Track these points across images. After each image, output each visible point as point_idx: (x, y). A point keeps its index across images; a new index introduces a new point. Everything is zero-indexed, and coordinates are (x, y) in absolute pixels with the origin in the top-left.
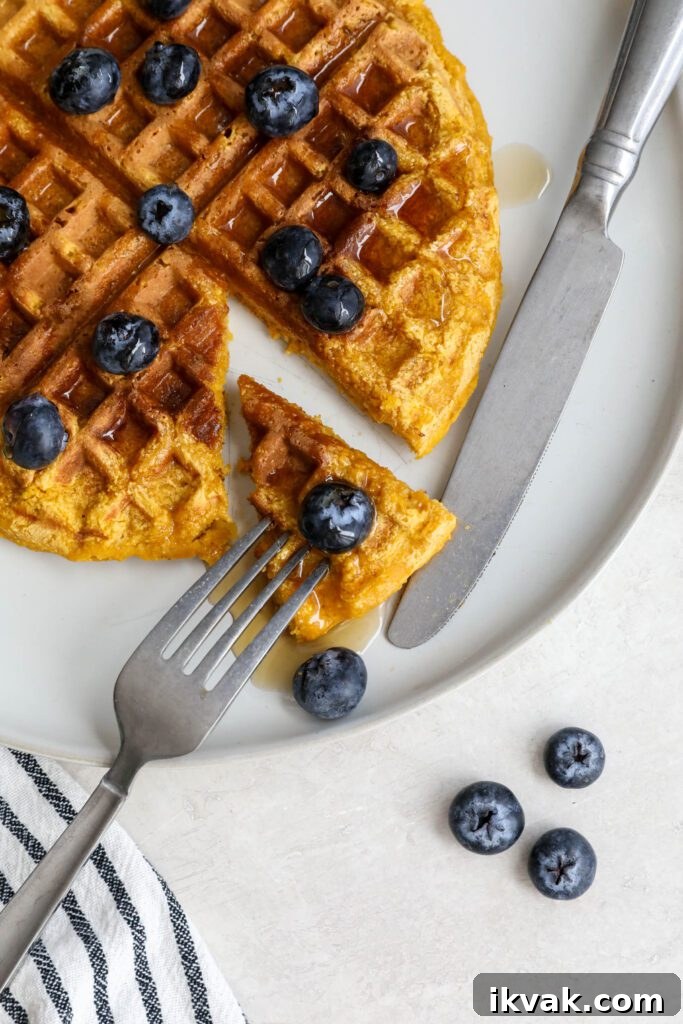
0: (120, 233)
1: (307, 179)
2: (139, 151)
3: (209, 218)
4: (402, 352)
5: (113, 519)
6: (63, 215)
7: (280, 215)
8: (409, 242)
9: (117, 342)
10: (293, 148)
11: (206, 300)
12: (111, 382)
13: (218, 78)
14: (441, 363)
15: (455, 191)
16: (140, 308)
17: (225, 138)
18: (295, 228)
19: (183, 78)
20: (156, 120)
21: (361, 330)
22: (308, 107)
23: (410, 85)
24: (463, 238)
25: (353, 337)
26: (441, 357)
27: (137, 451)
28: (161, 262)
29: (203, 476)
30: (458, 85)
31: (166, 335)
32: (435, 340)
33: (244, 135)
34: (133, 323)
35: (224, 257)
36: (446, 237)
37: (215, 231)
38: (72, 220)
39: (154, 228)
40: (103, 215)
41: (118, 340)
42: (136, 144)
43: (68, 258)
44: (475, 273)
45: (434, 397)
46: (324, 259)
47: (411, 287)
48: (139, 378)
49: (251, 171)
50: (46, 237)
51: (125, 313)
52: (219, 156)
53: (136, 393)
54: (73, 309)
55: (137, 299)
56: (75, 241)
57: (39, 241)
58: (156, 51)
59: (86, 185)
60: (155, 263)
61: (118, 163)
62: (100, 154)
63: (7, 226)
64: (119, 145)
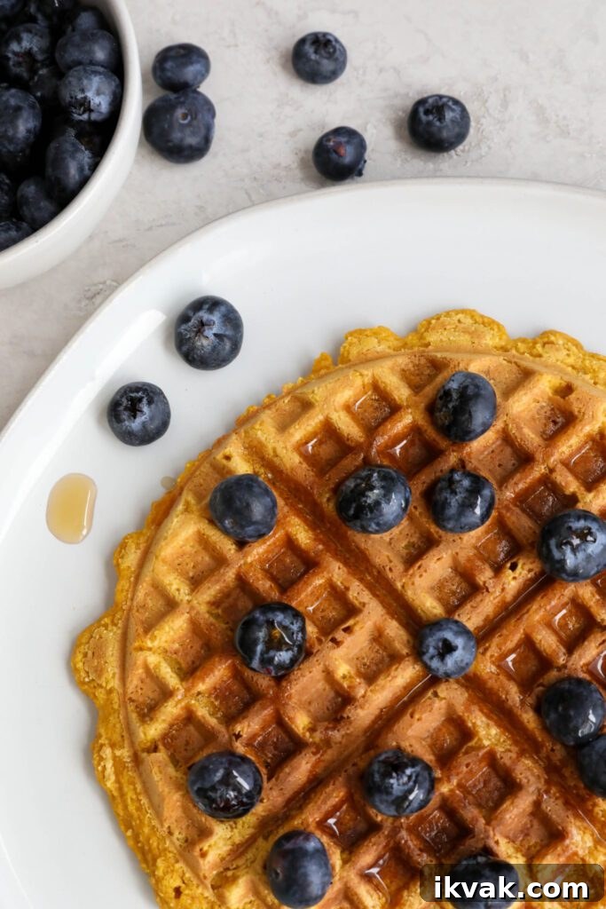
0: (394, 659)
1: (590, 625)
2: (421, 576)
3: (488, 654)
6: (339, 635)
7: (561, 661)
9: (395, 786)
10: (581, 592)
11: (480, 740)
12: (380, 820)
13: (508, 508)
16: (413, 742)
17: (510, 571)
18: (577, 680)
19: (478, 511)
20: (441, 546)
27: (400, 892)
28: (436, 694)
31: (438, 774)
33: (530, 571)
34: (413, 766)
35: (501, 697)
37: (494, 669)
38: (348, 640)
39: (435, 664)
40: (378, 637)
41: (396, 784)
42: (419, 567)
43: (341, 681)
48: (407, 818)
49: (536, 611)
50: (319, 657)
51: (399, 748)
52: (503, 590)
53: (404, 833)
54: (343, 736)
55: (410, 733)
56: (349, 661)
57: (313, 660)
58: (451, 482)
59: (364, 605)
60: (430, 694)
61: (399, 585)
62: (379, 572)
63: (287, 650)
64: (400, 567)
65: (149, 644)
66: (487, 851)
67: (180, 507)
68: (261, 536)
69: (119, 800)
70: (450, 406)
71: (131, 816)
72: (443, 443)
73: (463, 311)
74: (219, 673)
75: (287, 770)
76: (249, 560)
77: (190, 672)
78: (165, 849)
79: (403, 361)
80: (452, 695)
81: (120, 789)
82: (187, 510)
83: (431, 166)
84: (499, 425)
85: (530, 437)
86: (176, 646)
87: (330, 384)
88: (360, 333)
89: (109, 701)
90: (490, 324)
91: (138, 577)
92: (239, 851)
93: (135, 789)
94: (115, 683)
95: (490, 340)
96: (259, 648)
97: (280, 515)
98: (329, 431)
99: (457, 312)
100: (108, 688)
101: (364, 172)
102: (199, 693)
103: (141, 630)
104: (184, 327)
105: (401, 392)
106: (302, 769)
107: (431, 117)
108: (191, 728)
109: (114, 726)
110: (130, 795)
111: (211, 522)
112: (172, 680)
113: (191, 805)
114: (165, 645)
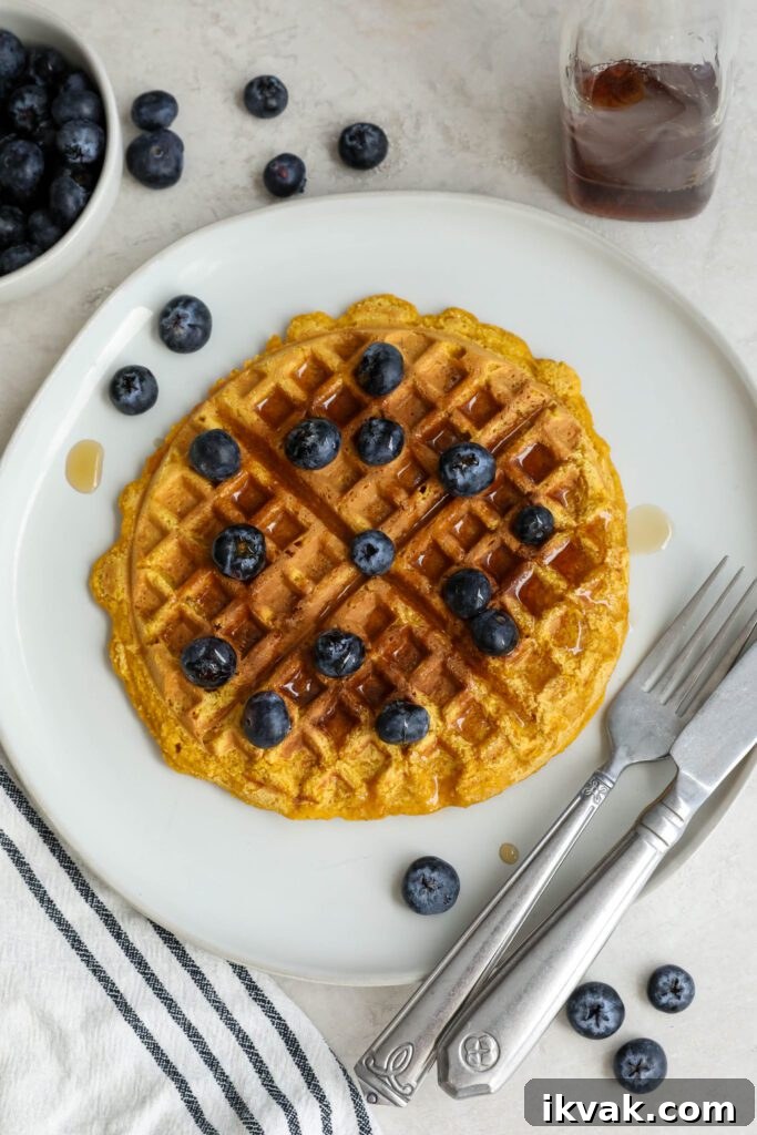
0: (336, 564)
1: (482, 531)
2: (353, 501)
3: (405, 556)
4: (547, 672)
5: (323, 788)
6: (292, 548)
7: (460, 558)
8: (558, 587)
9: (334, 653)
10: (474, 505)
11: (400, 620)
12: (326, 681)
13: (417, 446)
14: (577, 684)
15: (597, 550)
16: (350, 624)
17: (421, 493)
18: (471, 571)
19: (391, 447)
20: (367, 477)
21: (517, 654)
22: (487, 477)
23: (567, 462)
24: (601, 586)
25: (510, 659)
26: (577, 680)
27: (344, 735)
28: (367, 589)
29: (394, 757)
30: (603, 462)
31: (369, 646)
32: (573, 666)
33: (435, 492)
34: (347, 638)
35: (414, 588)
36: (588, 585)
37: (409, 567)
38: (299, 552)
39: (363, 564)
40: (323, 549)
41: (334, 651)
42: (351, 494)
43: (294, 582)
44: (608, 615)
45: (570, 709)
46: (493, 597)
47: (558, 621)
48: (347, 680)
49: (440, 523)
50: (278, 564)
51: (339, 628)
52: (415, 507)
53: (344, 691)
54: (297, 623)
55: (347, 617)
56: (301, 569)
57: (273, 567)
58: (370, 426)
59: (310, 524)
60: (362, 588)
61: (336, 508)
62: (321, 500)
63: (250, 558)
64: (337, 495)
65: (148, 563)
66: (407, 699)
67: (168, 459)
68: (229, 475)
69: (131, 683)
70: (368, 369)
71: (141, 695)
72: (367, 399)
73: (383, 296)
74: (202, 582)
75: (256, 650)
76: (222, 495)
77: (180, 583)
78: (168, 717)
79: (335, 338)
80: (378, 587)
81: (132, 675)
82: (173, 460)
83: (359, 181)
84: (409, 383)
85: (434, 390)
86: (169, 565)
87: (279, 358)
88: (302, 318)
89: (120, 609)
90: (404, 305)
91: (138, 515)
92: (222, 714)
93: (143, 674)
94: (124, 596)
95: (403, 317)
96: (229, 557)
97: (244, 461)
98: (279, 394)
99: (378, 297)
100: (120, 599)
101: (305, 189)
102: (188, 598)
103: (142, 554)
104: (165, 320)
105: (334, 362)
106: (267, 649)
107: (354, 143)
108: (183, 625)
109: (125, 627)
110: (139, 678)
111: (193, 469)
112: (166, 588)
113: (185, 681)
114: (160, 564)
